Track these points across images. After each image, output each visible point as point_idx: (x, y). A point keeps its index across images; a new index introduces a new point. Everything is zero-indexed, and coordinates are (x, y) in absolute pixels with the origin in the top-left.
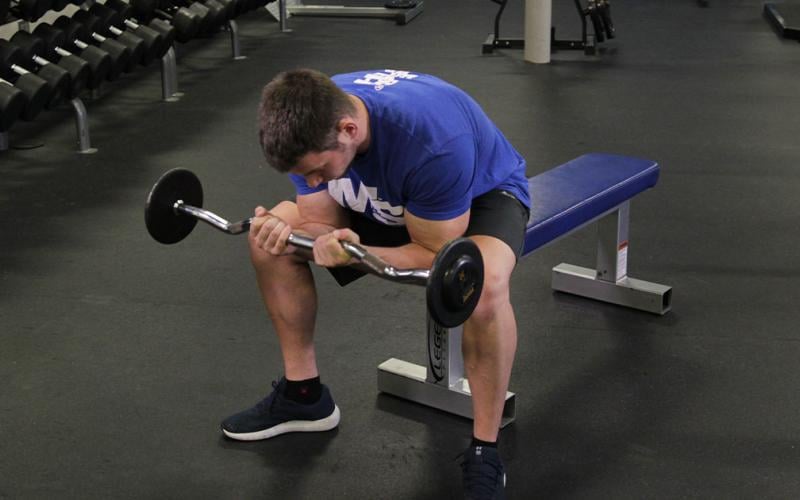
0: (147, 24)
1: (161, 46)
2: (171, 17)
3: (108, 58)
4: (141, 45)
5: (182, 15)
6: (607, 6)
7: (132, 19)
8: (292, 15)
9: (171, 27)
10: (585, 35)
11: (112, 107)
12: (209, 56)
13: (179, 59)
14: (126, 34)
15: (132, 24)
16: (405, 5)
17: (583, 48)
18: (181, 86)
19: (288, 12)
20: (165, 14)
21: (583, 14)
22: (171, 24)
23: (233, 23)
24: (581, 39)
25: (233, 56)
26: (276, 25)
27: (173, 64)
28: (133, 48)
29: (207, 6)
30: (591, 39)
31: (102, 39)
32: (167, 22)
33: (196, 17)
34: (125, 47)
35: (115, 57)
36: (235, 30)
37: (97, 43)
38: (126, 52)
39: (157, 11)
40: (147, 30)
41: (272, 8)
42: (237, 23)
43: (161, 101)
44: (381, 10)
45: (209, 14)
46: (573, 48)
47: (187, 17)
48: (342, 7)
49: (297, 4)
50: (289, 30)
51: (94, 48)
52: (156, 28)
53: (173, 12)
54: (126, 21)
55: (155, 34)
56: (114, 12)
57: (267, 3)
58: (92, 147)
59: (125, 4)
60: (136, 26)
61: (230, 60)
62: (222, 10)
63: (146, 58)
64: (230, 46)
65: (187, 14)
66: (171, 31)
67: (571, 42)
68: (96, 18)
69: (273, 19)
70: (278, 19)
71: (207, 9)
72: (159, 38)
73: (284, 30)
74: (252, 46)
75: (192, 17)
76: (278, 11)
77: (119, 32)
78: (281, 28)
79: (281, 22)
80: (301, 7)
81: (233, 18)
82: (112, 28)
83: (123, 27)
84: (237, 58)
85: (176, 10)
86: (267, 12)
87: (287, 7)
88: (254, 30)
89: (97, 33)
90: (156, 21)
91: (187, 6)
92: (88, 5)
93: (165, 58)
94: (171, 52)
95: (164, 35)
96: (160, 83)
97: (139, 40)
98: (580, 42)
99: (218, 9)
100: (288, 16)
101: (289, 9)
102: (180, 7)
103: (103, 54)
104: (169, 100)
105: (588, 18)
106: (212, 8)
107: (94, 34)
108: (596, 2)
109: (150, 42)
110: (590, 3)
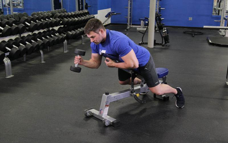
0: (60, 35)
1: (63, 40)
2: (66, 34)
3: (49, 41)
4: (58, 39)
5: (69, 33)
6: (168, 35)
10: (163, 42)
12: (77, 43)
13: (68, 44)
14: (54, 36)
17: (161, 45)
18: (68, 49)
21: (162, 37)
24: (161, 43)
25: (82, 43)
27: (66, 44)
29: (75, 31)
30: (164, 43)
33: (72, 34)
35: (51, 41)
39: (64, 32)
43: (63, 52)
45: (75, 33)
46: (159, 45)
51: (46, 39)
52: (62, 36)
54: (56, 34)
55: (61, 37)
56: (52, 32)
58: (44, 61)
59: (56, 30)
62: (79, 33)
63: (59, 43)
67: (159, 43)
68: (48, 33)
72: (62, 38)
81: (82, 35)
82: (52, 35)
90: (62, 34)
91: (71, 31)
92: (46, 29)
93: (64, 42)
94: (66, 41)
95: (64, 37)
96: (63, 48)
99: (78, 32)
102: (69, 31)
104: (65, 52)
105: (163, 38)
106: (77, 32)
107: (47, 36)
108: (165, 34)
109: (60, 39)
110: (164, 35)
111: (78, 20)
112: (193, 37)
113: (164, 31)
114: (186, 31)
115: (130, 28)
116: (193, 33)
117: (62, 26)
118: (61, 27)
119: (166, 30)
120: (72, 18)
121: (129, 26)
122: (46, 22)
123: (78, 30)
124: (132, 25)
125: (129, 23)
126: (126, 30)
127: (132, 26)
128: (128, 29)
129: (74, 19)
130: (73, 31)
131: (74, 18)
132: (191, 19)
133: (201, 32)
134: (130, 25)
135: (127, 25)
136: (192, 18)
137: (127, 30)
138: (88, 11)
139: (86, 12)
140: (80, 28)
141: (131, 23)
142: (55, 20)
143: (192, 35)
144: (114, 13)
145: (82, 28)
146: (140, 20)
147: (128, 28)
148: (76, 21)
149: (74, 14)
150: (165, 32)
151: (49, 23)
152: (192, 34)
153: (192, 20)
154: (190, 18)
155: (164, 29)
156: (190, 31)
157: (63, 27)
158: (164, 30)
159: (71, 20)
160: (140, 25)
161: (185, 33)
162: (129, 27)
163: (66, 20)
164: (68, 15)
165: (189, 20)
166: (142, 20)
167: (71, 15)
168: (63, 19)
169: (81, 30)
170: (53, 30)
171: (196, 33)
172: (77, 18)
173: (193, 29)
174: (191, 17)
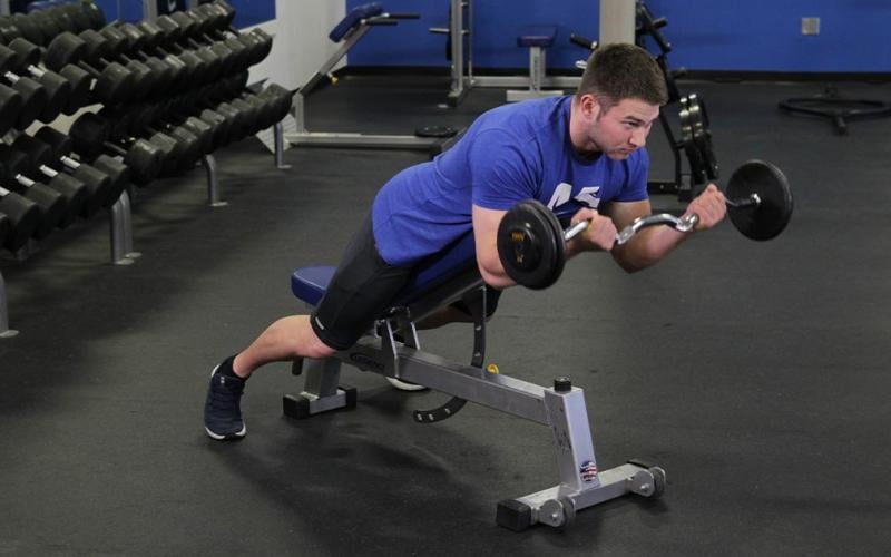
0: (90, 163)
1: (109, 191)
2: (124, 152)
3: (35, 209)
4: (83, 191)
5: (140, 150)
6: (708, 136)
7: (73, 155)
8: (293, 145)
9: (124, 167)
10: (678, 176)
11: (43, 272)
12: (178, 201)
13: (135, 207)
14: (63, 177)
15: (71, 162)
16: (443, 133)
17: (674, 192)
18: (138, 244)
19: (286, 142)
20: (117, 148)
21: (676, 147)
22: (124, 162)
23: (210, 159)
24: (673, 180)
25: (210, 201)
26: (271, 158)
27: (127, 214)
28: (71, 195)
29: (175, 137)
30: (686, 179)
31: (29, 182)
32: (120, 159)
33: (159, 153)
34: (59, 194)
35: (46, 207)
36: (212, 168)
37: (21, 189)
38: (61, 201)
39: (106, 143)
40: (90, 170)
41: (266, 136)
42: (216, 158)
43: (108, 264)
44: (410, 139)
45: (176, 147)
46: (663, 192)
47: (146, 153)
48: (358, 135)
49: (299, 131)
50: (287, 167)
51: (16, 197)
52: (102, 167)
53: (129, 145)
54: (64, 158)
55: (102, 176)
56: (47, 147)
57: (257, 131)
58: (11, 328)
59: (61, 135)
60: (76, 164)
61: (206, 207)
62: (194, 144)
63: (89, 208)
64: (205, 187)
65: (146, 148)
66: (125, 172)
67: (660, 184)
68: (22, 156)
69: (266, 150)
70: (273, 150)
71: (175, 141)
72: (107, 181)
73: (280, 167)
74: (236, 188)
75: (153, 152)
76: (273, 140)
77: (52, 173)
78: (276, 163)
79: (276, 155)
80: (305, 134)
81: (209, 153)
82: (45, 169)
83: (59, 167)
84: (215, 205)
85: (132, 143)
86: (259, 142)
87: (285, 135)
88: (240, 166)
89: (23, 174)
90: (104, 158)
91: (147, 137)
92: (13, 135)
93: (115, 207)
94: (124, 198)
95: (114, 178)
96: (108, 239)
97: (79, 185)
98: (672, 185)
99: (190, 141)
100: (285, 148)
101: (288, 138)
102: (137, 138)
103: (28, 203)
104: (120, 263)
105: (682, 152)
106: (181, 140)
107: (18, 177)
108: (693, 131)
109: (95, 187)
110: (685, 133)
111: (184, 70)
112: (841, 132)
113: (684, 113)
114: (790, 101)
115: (468, 90)
116: (838, 111)
117: (96, 108)
118: (88, 115)
119: (696, 108)
120: (152, 60)
121: (461, 78)
122: (14, 92)
123: (189, 128)
124: (477, 72)
125: (457, 65)
126: (443, 106)
127: (473, 80)
128: (454, 99)
129: (161, 66)
130: (161, 135)
131: (162, 57)
132: (810, 26)
133: (878, 104)
134: (466, 73)
135: (448, 71)
136: (818, 20)
137: (453, 102)
138: (232, 9)
139: (221, 16)
140: (198, 116)
141: (470, 64)
142: (62, 80)
143: (835, 124)
144: (378, 12)
145: (207, 113)
146: (524, 45)
147: (456, 93)
148: (174, 74)
149: (160, 34)
150: (691, 120)
151: (26, 97)
152: (832, 119)
153: (818, 31)
154: (806, 20)
155: (684, 100)
156: (819, 96)
157: (101, 111)
158: (689, 104)
159: (144, 70)
160: (525, 72)
161: (786, 109)
162: (461, 89)
163: (119, 70)
164: (125, 41)
165: (805, 31)
166: (535, 44)
167: (142, 39)
168: (101, 67)
169: (203, 127)
170: (46, 134)
171: (855, 112)
172: (177, 52)
173: (830, 85)
174: (816, 16)
